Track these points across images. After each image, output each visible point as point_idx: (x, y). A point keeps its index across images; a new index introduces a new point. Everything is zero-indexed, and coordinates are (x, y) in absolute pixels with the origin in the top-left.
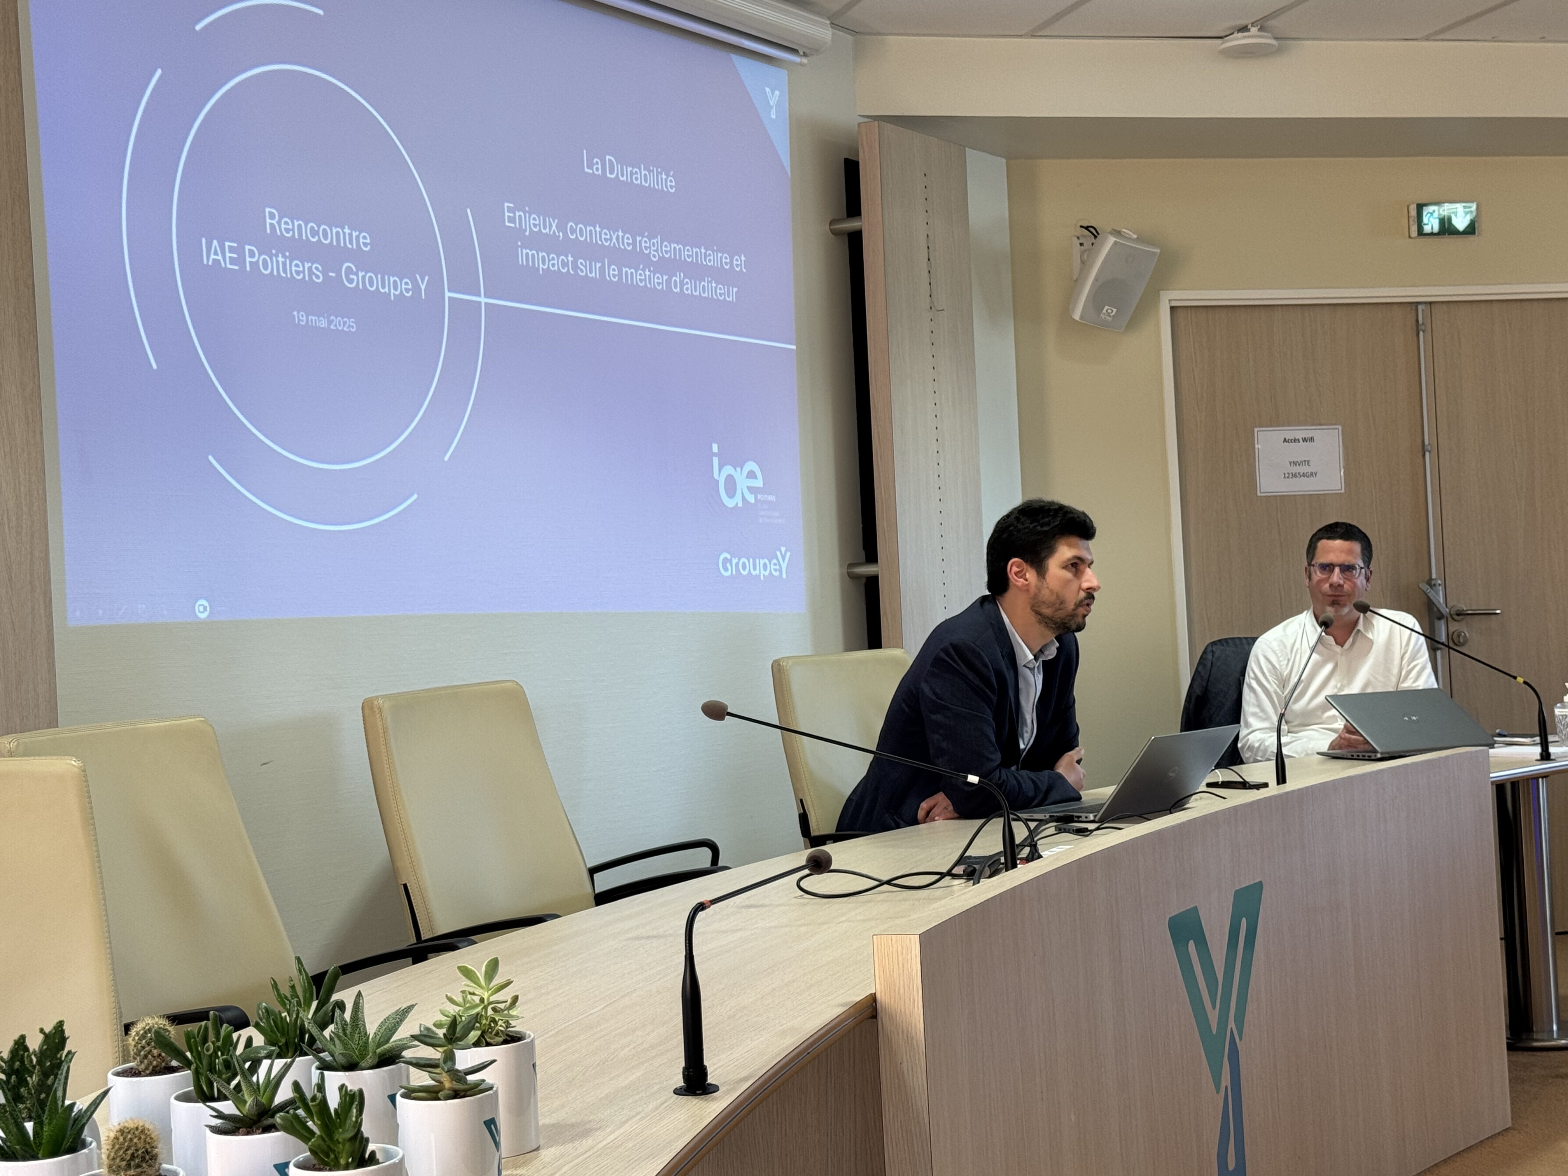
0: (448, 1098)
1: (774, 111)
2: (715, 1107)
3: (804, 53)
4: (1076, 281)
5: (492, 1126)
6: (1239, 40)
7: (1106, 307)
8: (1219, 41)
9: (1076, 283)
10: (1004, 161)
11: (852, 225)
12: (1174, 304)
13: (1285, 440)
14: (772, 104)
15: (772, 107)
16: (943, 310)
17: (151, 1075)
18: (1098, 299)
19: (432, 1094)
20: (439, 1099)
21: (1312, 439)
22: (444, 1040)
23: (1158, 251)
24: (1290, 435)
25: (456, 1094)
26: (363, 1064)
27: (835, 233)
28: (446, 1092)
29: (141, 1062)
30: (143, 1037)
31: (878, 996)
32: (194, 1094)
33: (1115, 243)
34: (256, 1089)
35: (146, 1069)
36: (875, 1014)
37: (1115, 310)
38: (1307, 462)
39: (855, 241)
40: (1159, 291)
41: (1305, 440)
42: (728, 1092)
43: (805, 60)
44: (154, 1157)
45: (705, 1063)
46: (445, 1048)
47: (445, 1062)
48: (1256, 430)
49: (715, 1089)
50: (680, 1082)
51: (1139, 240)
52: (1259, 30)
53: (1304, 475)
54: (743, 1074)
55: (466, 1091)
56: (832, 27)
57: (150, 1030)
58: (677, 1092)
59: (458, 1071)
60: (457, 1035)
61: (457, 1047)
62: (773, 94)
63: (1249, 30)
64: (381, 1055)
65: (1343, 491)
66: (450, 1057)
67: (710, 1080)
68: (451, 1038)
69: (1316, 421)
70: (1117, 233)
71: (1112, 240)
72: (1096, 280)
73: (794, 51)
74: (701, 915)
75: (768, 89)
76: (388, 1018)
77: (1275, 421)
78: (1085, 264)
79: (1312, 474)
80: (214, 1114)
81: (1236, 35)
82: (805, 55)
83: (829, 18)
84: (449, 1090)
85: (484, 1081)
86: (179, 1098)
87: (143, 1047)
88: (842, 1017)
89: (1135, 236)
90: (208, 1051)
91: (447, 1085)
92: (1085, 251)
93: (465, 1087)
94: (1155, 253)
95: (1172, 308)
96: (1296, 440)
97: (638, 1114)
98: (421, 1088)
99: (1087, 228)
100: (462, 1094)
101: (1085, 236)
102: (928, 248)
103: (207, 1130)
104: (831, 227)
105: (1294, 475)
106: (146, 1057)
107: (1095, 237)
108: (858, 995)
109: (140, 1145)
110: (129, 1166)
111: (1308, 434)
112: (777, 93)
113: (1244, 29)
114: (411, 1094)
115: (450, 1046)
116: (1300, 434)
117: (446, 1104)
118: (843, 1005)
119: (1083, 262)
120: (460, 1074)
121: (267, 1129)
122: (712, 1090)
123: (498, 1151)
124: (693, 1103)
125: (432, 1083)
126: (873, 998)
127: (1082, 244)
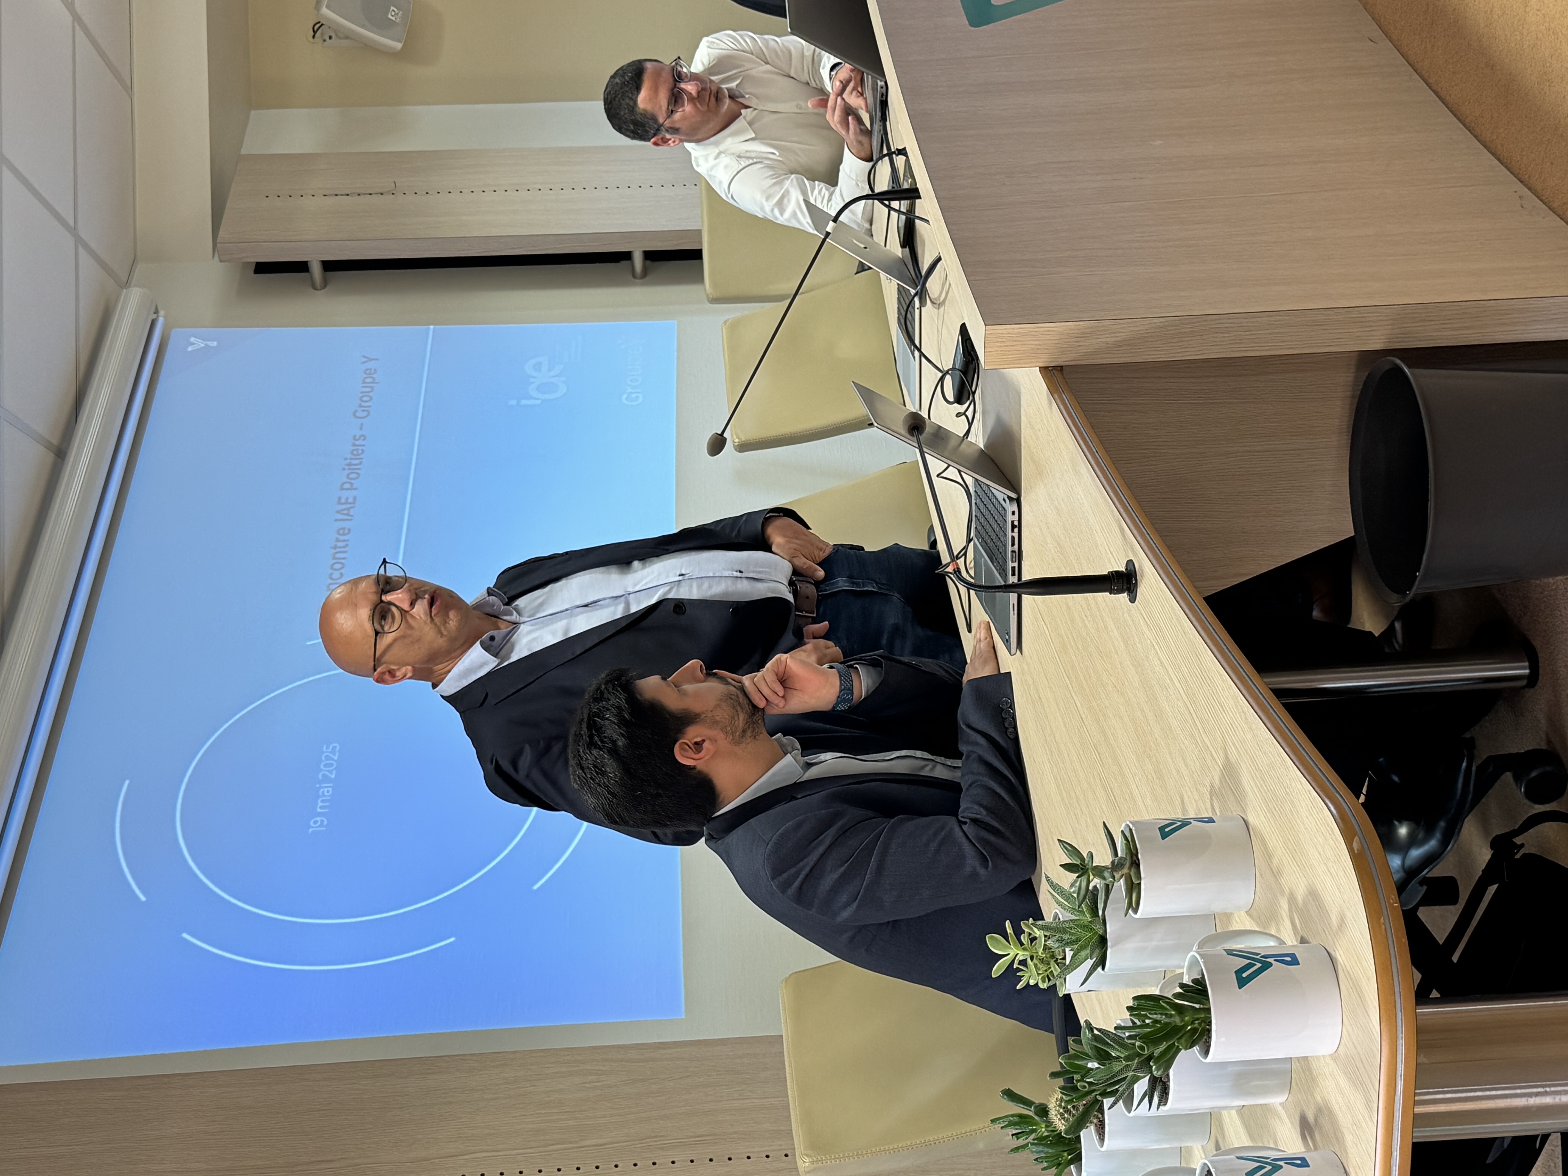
0: (1139, 877)
1: (209, 343)
2: (1147, 569)
3: (155, 313)
4: (364, 45)
5: (1167, 830)
7: (390, 16)
10: (253, 112)
11: (316, 269)
14: (202, 345)
15: (206, 345)
16: (395, 182)
18: (383, 25)
19: (1134, 888)
20: (1139, 884)
25: (1136, 864)
26: (1101, 932)
27: (324, 286)
28: (1132, 874)
31: (1042, 365)
33: (328, 7)
36: (1059, 368)
37: (392, 8)
39: (332, 267)
42: (1134, 553)
43: (162, 313)
45: (1106, 573)
46: (1091, 874)
47: (1104, 879)
49: (1130, 563)
50: (1124, 597)
54: (1117, 531)
55: (1132, 853)
56: (129, 287)
59: (1113, 862)
61: (1090, 864)
62: (194, 344)
66: (1099, 871)
67: (1122, 568)
68: (1082, 869)
70: (319, 4)
71: (325, 11)
72: (363, 26)
73: (153, 323)
75: (190, 349)
78: (349, 36)
80: (1146, 1100)
82: (157, 313)
83: (121, 290)
84: (1130, 868)
85: (1122, 831)
86: (1129, 1110)
88: (1061, 407)
91: (1126, 871)
92: (336, 35)
93: (1128, 858)
97: (1153, 646)
98: (1128, 895)
99: (315, 32)
100: (1135, 858)
101: (322, 34)
102: (336, 195)
103: (1164, 1106)
104: (319, 287)
107: (323, 25)
108: (1041, 386)
112: (192, 339)
114: (1133, 905)
115: (1090, 871)
117: (1144, 878)
118: (1050, 403)
119: (348, 38)
120: (1116, 862)
122: (1133, 569)
123: (1191, 823)
124: (1144, 589)
125: (1122, 881)
126: (1044, 370)
127: (330, 38)
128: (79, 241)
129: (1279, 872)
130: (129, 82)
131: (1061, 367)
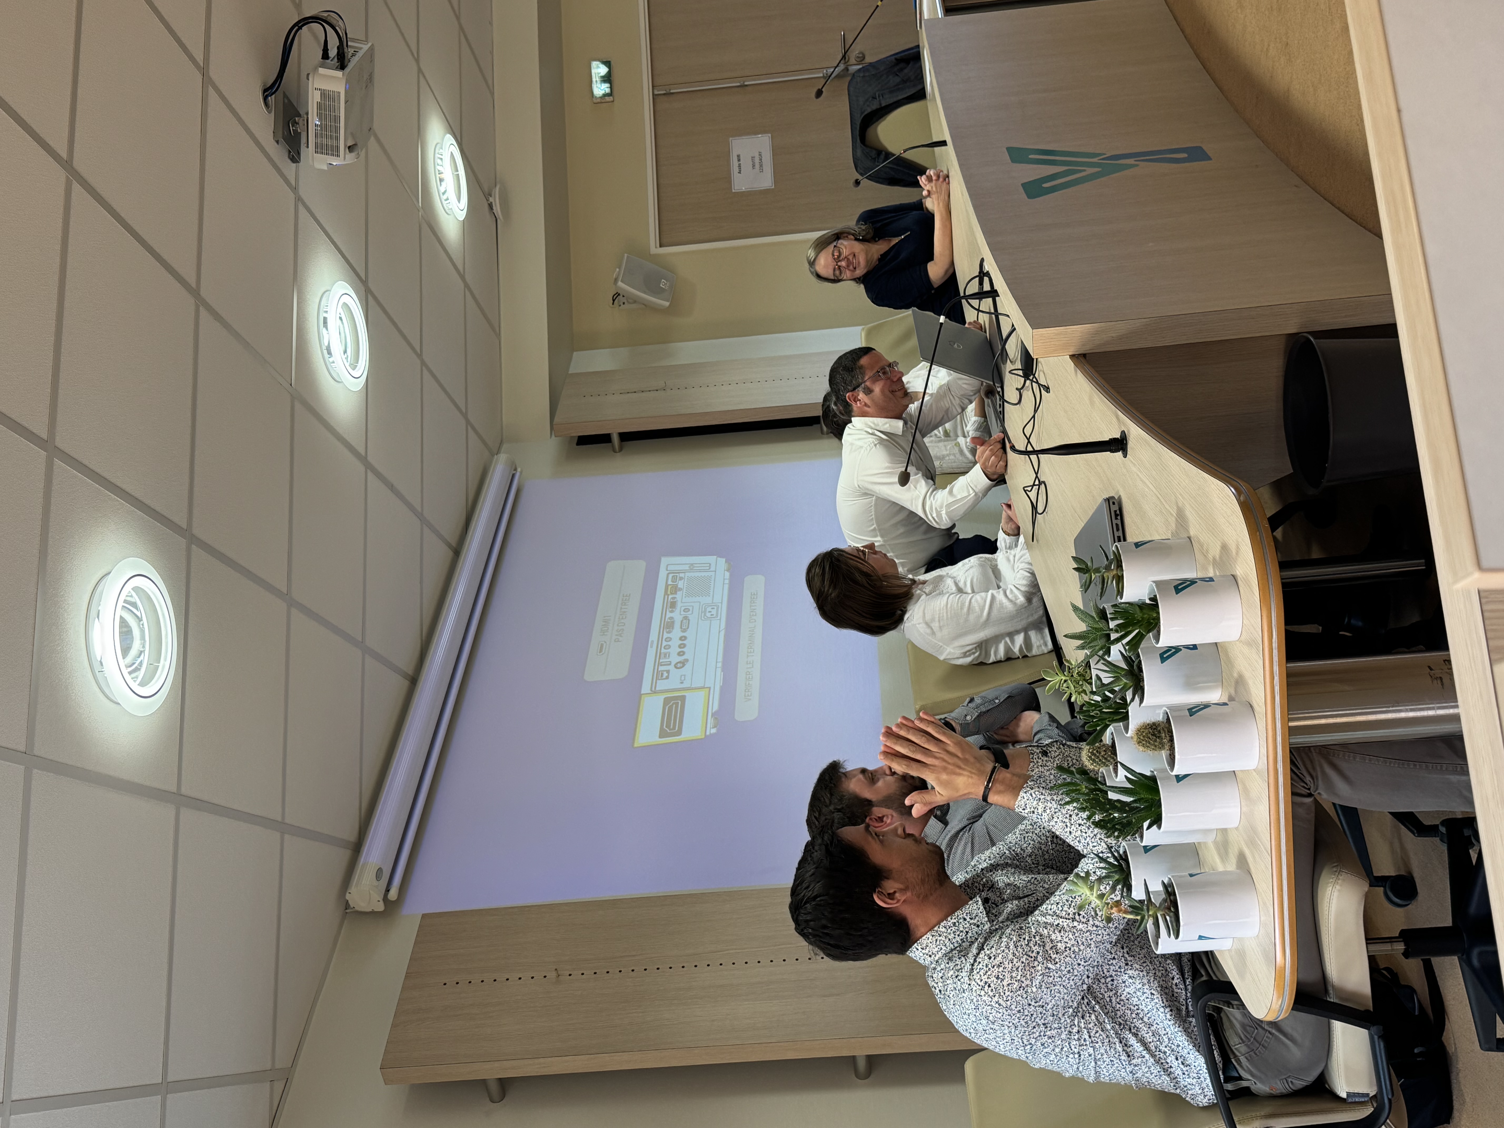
0: (1122, 570)
2: (1132, 429)
4: (645, 305)
6: (497, 209)
7: (661, 286)
8: (498, 220)
9: (647, 307)
10: (575, 353)
11: (616, 439)
12: (658, 245)
13: (740, 173)
16: (665, 382)
17: (1116, 756)
18: (656, 291)
19: (1120, 579)
21: (738, 156)
22: (1087, 575)
23: (626, 255)
24: (736, 170)
25: (1120, 566)
27: (621, 449)
29: (1109, 761)
30: (1094, 760)
31: (1071, 354)
32: (1125, 722)
33: (622, 281)
34: (1117, 679)
35: (1113, 758)
36: (1082, 355)
37: (663, 280)
38: (753, 158)
39: (627, 437)
40: (650, 255)
41: (739, 160)
42: (1124, 424)
43: (519, 470)
44: (1154, 724)
45: (1108, 439)
47: (1100, 572)
48: (733, 191)
49: (1123, 433)
50: (1120, 453)
51: (620, 268)
52: (491, 196)
53: (761, 160)
54: (1114, 419)
55: (1118, 561)
56: (499, 454)
57: (1090, 757)
58: (1125, 456)
60: (1084, 567)
63: (491, 203)
64: (1101, 618)
65: (770, 135)
66: (1097, 570)
67: (1118, 437)
69: (728, 154)
70: (616, 280)
71: (620, 284)
72: (645, 293)
73: (513, 476)
74: (1017, 448)
76: (1079, 617)
77: (728, 179)
78: (635, 301)
79: (760, 155)
81: (495, 211)
82: (515, 470)
83: (493, 456)
84: (1117, 571)
86: (1127, 733)
87: (1100, 760)
88: (1083, 371)
89: (618, 270)
90: (1097, 714)
91: (1115, 572)
92: (628, 301)
94: (628, 256)
95: (661, 246)
96: (740, 166)
97: (1138, 475)
99: (614, 301)
101: (619, 301)
102: (628, 393)
103: (1143, 705)
104: (618, 452)
105: (761, 166)
106: (1106, 759)
107: (619, 295)
108: (1071, 364)
109: (1147, 731)
110: (1159, 737)
111: (735, 159)
113: (490, 206)
114: (1120, 594)
115: (1091, 570)
116: (736, 163)
117: (1125, 570)
118: (1076, 372)
119: (635, 302)
120: (1108, 563)
121: (1140, 670)
122: (1124, 435)
124: (1131, 444)
125: (1114, 582)
126: (1072, 357)
127: (624, 303)
128: (468, 422)
129: (1207, 551)
130: (498, 331)
131: (1084, 355)
